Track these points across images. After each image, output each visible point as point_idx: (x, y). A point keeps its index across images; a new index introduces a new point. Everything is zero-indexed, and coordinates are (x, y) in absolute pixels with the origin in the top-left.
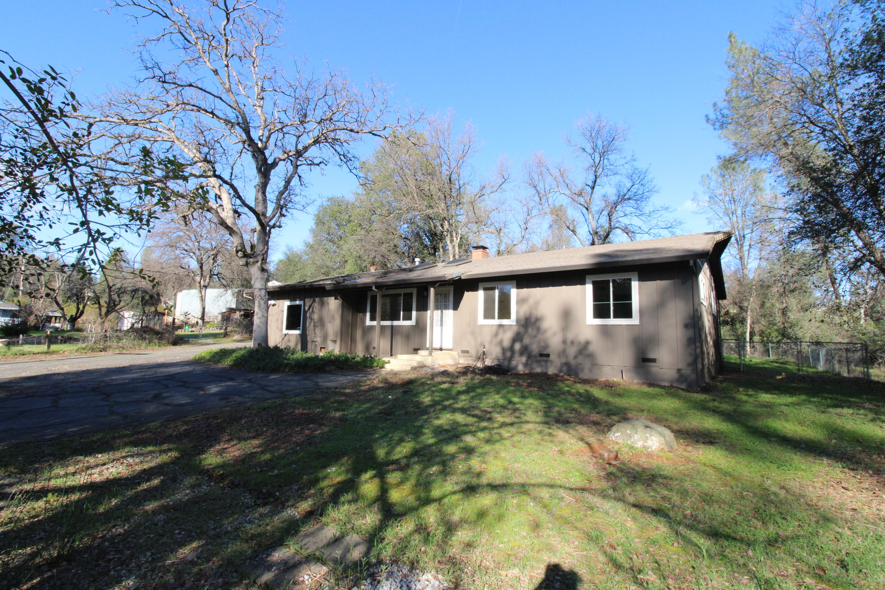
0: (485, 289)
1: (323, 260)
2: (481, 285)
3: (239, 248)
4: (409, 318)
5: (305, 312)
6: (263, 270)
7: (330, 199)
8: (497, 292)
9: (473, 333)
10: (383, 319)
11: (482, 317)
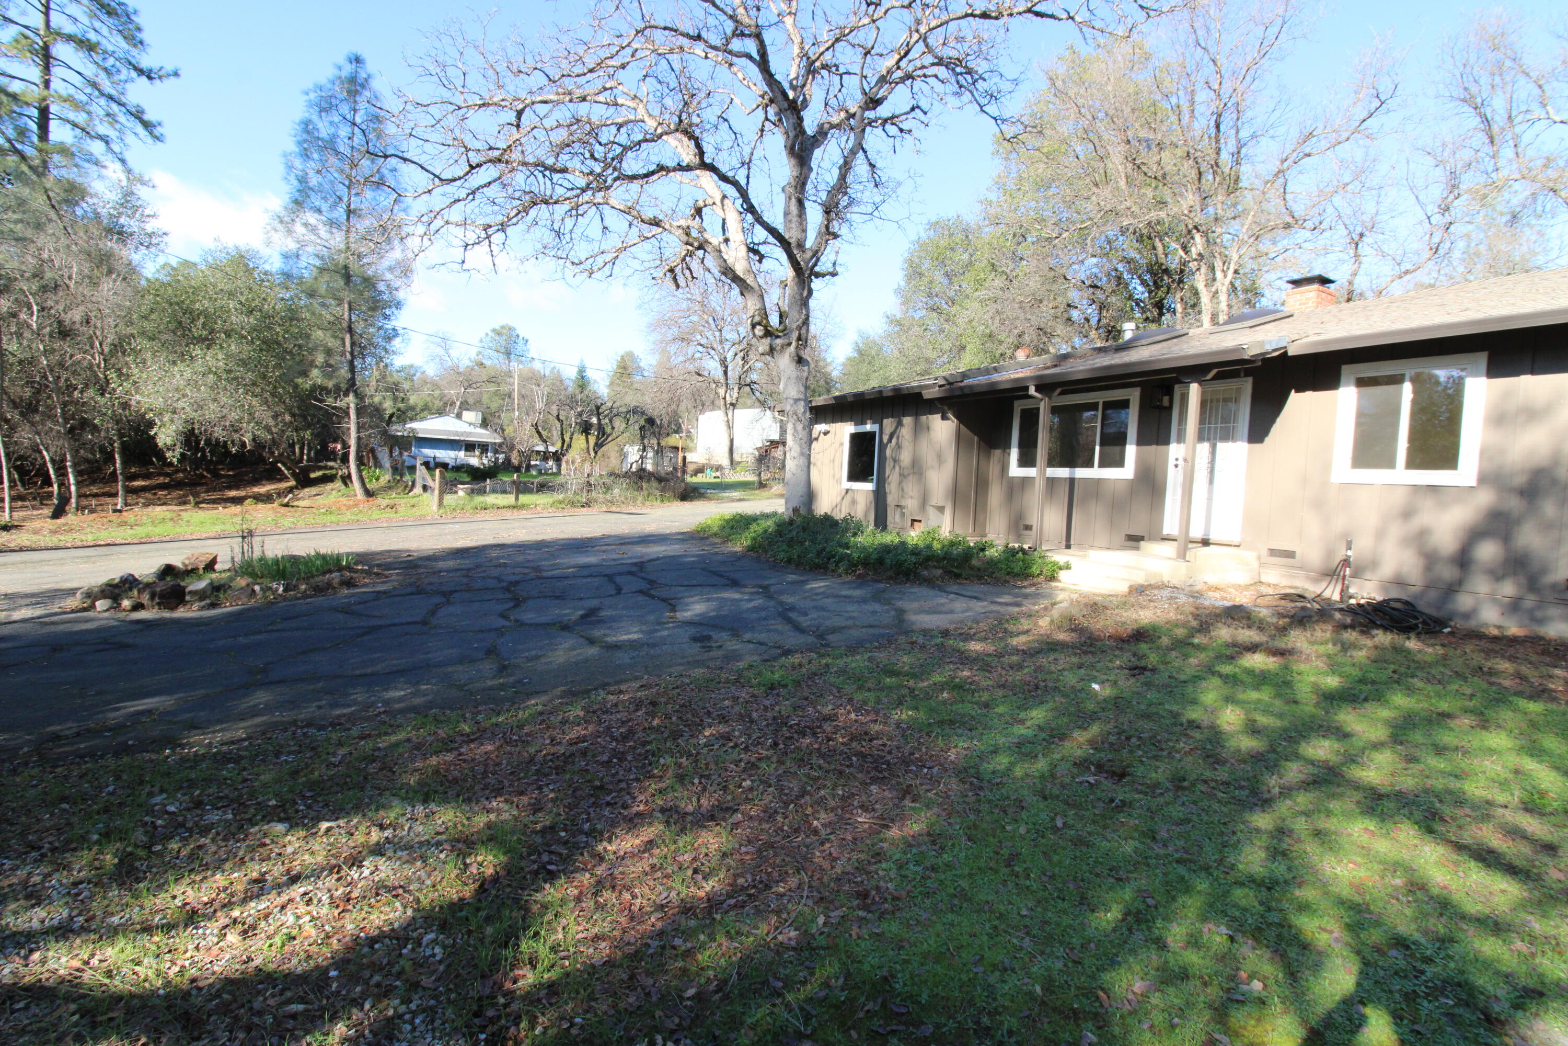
0: (1361, 383)
1: (919, 347)
2: (1348, 371)
3: (757, 319)
4: (1119, 462)
5: (883, 447)
6: (800, 361)
7: (933, 225)
8: (1407, 389)
9: (1318, 504)
10: (1051, 463)
11: (1349, 462)
